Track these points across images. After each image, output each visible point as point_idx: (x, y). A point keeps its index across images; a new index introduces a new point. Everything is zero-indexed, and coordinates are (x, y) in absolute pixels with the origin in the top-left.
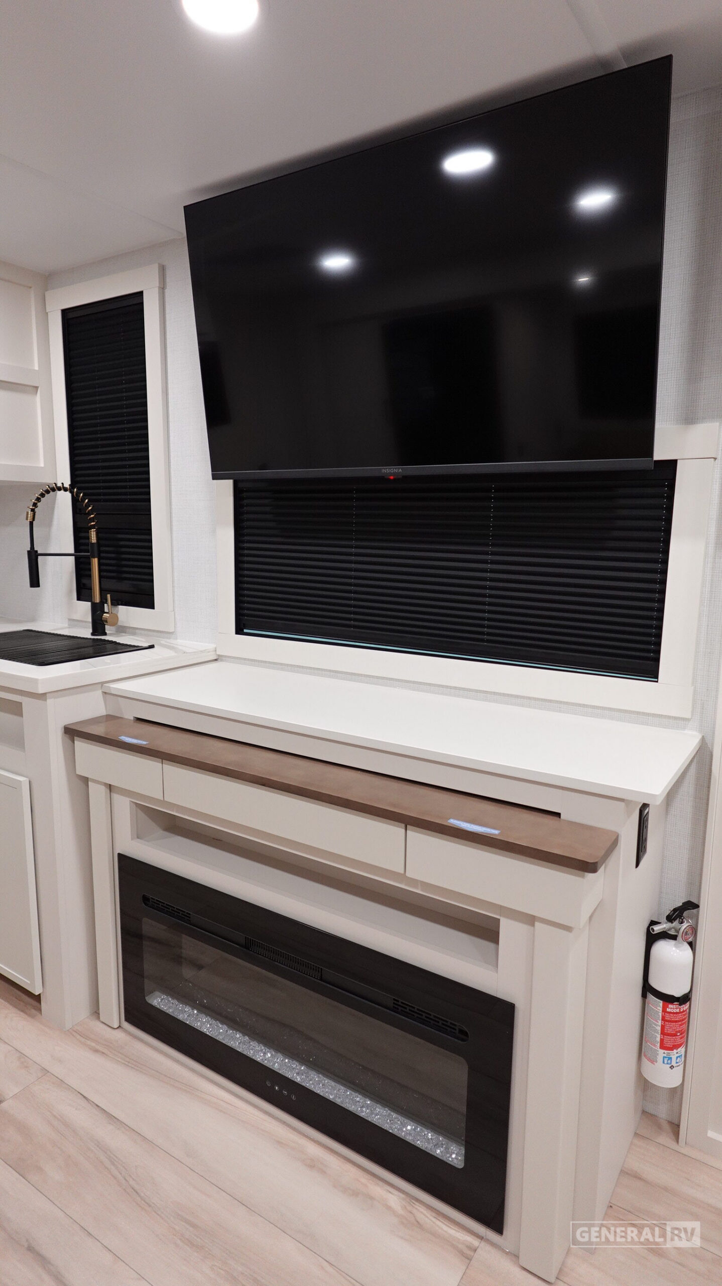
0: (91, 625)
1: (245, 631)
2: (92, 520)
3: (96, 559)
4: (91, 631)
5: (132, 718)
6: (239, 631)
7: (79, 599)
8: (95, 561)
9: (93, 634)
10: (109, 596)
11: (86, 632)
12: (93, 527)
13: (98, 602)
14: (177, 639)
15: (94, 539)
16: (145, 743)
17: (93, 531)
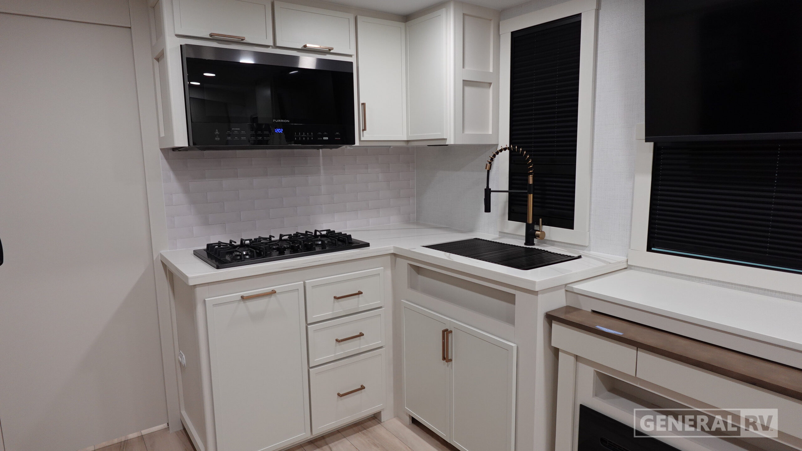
0: (524, 238)
1: (653, 249)
2: (531, 169)
3: (532, 195)
4: (524, 242)
5: (590, 311)
6: (649, 249)
7: (510, 219)
8: (531, 197)
9: (525, 244)
10: (541, 220)
11: (521, 243)
12: (531, 174)
13: (531, 223)
14: (590, 250)
15: (531, 182)
16: (621, 334)
17: (531, 176)
